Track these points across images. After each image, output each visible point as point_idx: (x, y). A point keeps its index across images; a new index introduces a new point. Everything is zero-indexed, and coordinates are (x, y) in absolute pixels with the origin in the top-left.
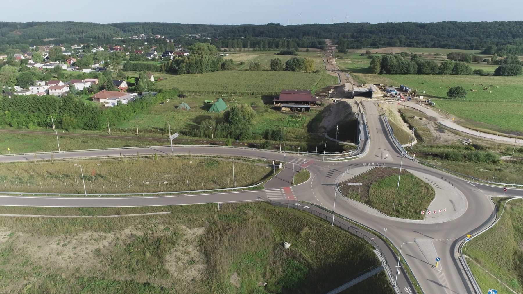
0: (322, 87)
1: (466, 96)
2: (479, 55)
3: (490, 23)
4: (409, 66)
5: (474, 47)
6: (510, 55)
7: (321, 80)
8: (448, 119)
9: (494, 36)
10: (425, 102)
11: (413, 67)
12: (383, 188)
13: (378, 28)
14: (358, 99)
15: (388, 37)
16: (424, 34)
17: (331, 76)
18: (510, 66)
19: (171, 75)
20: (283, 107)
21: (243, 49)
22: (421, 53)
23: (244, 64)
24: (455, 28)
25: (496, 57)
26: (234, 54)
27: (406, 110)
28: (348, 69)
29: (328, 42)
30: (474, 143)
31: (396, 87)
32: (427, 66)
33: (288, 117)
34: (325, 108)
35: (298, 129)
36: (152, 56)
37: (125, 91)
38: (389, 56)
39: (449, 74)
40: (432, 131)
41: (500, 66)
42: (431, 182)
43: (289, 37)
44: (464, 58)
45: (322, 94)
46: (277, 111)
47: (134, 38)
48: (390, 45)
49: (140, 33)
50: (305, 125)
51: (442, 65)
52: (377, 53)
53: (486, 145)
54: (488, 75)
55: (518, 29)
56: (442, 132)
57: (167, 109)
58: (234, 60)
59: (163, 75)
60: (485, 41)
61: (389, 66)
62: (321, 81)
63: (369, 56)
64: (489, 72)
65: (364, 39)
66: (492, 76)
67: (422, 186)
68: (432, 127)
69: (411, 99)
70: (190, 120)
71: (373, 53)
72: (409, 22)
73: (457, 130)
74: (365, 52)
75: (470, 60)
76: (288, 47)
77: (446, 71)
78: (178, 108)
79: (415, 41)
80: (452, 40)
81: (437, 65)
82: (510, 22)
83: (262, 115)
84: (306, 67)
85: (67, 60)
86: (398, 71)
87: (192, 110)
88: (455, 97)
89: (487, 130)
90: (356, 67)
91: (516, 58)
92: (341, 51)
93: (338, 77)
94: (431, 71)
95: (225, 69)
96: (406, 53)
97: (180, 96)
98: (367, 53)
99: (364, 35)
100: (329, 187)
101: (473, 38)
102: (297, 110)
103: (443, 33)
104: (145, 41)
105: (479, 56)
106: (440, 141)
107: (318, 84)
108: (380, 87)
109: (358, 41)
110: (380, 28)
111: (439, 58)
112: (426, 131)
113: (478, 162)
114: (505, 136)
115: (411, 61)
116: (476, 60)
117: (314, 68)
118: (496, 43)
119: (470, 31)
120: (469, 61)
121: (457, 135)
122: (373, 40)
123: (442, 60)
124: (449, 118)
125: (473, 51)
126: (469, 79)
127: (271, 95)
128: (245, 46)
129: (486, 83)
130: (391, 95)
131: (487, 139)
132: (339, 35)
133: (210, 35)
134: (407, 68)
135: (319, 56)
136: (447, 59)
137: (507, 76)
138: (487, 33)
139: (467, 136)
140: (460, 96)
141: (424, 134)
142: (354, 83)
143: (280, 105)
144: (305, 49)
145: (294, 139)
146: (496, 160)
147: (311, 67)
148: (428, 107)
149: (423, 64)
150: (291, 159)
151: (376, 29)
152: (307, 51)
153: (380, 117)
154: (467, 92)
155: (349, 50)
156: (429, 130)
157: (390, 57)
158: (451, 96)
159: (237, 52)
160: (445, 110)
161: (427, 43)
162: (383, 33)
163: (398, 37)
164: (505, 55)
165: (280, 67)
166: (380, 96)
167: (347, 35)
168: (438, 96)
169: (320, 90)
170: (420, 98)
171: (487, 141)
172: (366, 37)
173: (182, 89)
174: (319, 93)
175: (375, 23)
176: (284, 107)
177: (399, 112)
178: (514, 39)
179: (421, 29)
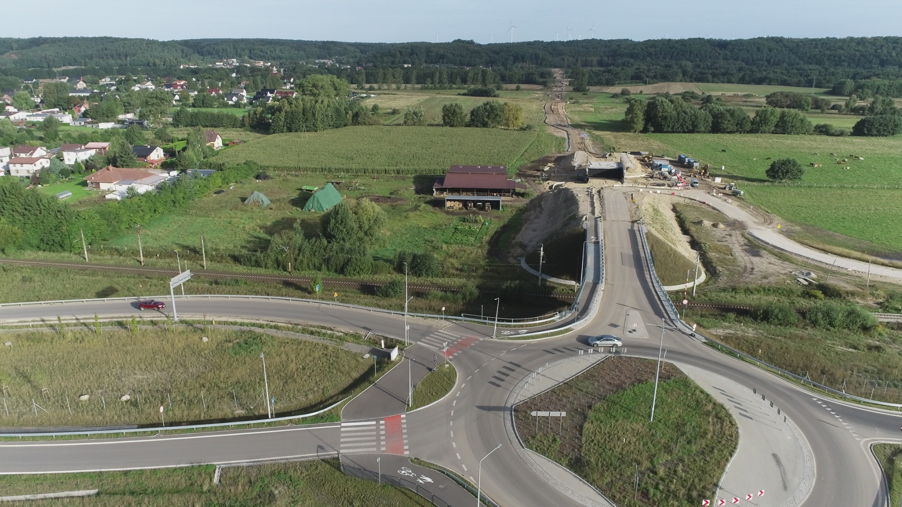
0: (533, 159)
1: (803, 177)
2: (823, 97)
3: (840, 40)
4: (696, 118)
5: (814, 82)
6: (881, 98)
7: (534, 144)
8: (769, 224)
9: (849, 63)
10: (725, 188)
11: (705, 120)
12: (617, 421)
13: (646, 48)
14: (595, 183)
15: (662, 64)
16: (725, 59)
17: (553, 136)
18: (882, 118)
19: (258, 135)
20: (448, 200)
21: (404, 85)
22: (720, 93)
23: (399, 113)
24: (780, 49)
25: (855, 101)
26: (385, 94)
27: (686, 206)
28: (586, 122)
29: (557, 73)
30: (822, 282)
31: (672, 159)
32: (730, 118)
33: (455, 221)
34: (532, 201)
35: (468, 249)
36: (235, 99)
37: (159, 166)
38: (660, 100)
39: (769, 133)
40: (737, 254)
41: (863, 117)
42: (731, 399)
43: (490, 65)
44: (797, 103)
45: (530, 172)
46: (437, 208)
47: (217, 65)
48: (665, 78)
49: (229, 57)
50: (486, 238)
51: (757, 116)
52: (641, 92)
53: (846, 285)
54: (841, 134)
55: (889, 51)
56: (756, 254)
57: (224, 204)
58: (380, 106)
59: (243, 133)
60: (833, 72)
61: (660, 117)
62: (532, 146)
63: (626, 99)
64: (843, 129)
65: (620, 69)
66: (849, 136)
67: (708, 414)
68: (736, 244)
69: (697, 183)
70: (261, 227)
71: (635, 92)
72: (699, 39)
73: (787, 251)
74: (620, 92)
75: (808, 106)
76: (484, 81)
77: (763, 128)
78: (246, 201)
79: (711, 71)
80: (776, 70)
81: (749, 117)
82: (876, 39)
83: (406, 217)
84: (507, 119)
85: (75, 106)
86: (676, 127)
87: (273, 206)
88: (782, 179)
89: (846, 251)
90: (602, 119)
91: (891, 103)
92: (577, 90)
93: (565, 139)
94: (736, 128)
95: (358, 123)
96: (693, 93)
97: (258, 177)
98: (624, 93)
99: (620, 61)
100: (491, 414)
101: (811, 67)
102: (475, 206)
103: (759, 57)
104: (232, 71)
105: (823, 99)
106: (752, 276)
107: (526, 153)
108: (641, 157)
109: (609, 71)
110: (649, 49)
111: (752, 102)
112: (725, 253)
113: (832, 329)
114: (883, 264)
115: (701, 108)
116: (818, 106)
117: (522, 120)
118: (851, 75)
119: (806, 53)
120: (806, 108)
121: (787, 263)
122: (636, 69)
123: (757, 106)
124: (771, 223)
125: (813, 91)
126: (806, 143)
127: (432, 174)
128: (407, 81)
129: (839, 151)
130: (661, 174)
131: (846, 272)
132: (577, 62)
133: (351, 60)
134: (693, 122)
135: (537, 99)
136: (767, 103)
137: (876, 135)
138: (836, 58)
139: (807, 265)
140: (791, 177)
141: (719, 261)
142: (592, 151)
143: (446, 195)
144: (514, 86)
145: (456, 272)
146: (869, 324)
147: (516, 119)
148: (730, 201)
149: (722, 113)
150: (426, 332)
151: (642, 50)
152: (518, 89)
153: (632, 227)
154: (805, 168)
155: (592, 89)
156: (731, 250)
157: (662, 102)
158: (774, 177)
159: (393, 90)
160: (762, 207)
161: (731, 74)
162: (653, 57)
163: (681, 65)
164: (869, 97)
165: (459, 120)
166: (639, 176)
167: (592, 61)
168: (750, 176)
169: (528, 165)
170: (716, 181)
171: (847, 275)
172: (624, 64)
173: (266, 163)
174: (524, 170)
175: (641, 40)
176: (451, 200)
177: (674, 210)
178: (883, 69)
179: (720, 50)
